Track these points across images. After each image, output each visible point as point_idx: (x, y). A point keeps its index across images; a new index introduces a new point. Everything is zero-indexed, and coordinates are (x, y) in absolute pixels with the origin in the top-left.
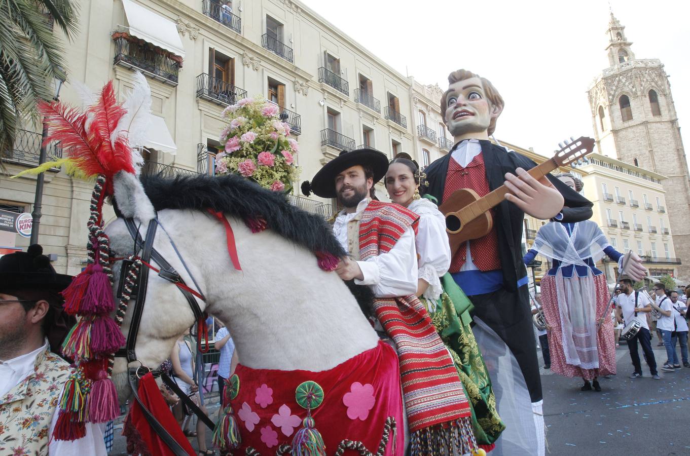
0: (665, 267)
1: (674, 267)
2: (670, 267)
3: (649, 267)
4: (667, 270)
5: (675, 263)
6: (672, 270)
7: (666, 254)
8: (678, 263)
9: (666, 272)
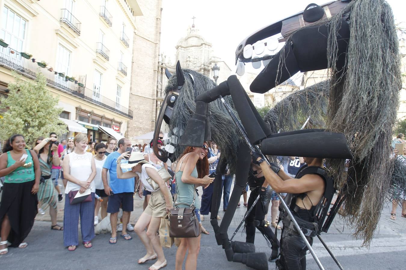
0: (109, 115)
1: (124, 121)
2: (118, 118)
3: (77, 105)
4: (112, 120)
5: (126, 114)
6: (120, 123)
7: (118, 99)
8: (130, 116)
9: (109, 122)
